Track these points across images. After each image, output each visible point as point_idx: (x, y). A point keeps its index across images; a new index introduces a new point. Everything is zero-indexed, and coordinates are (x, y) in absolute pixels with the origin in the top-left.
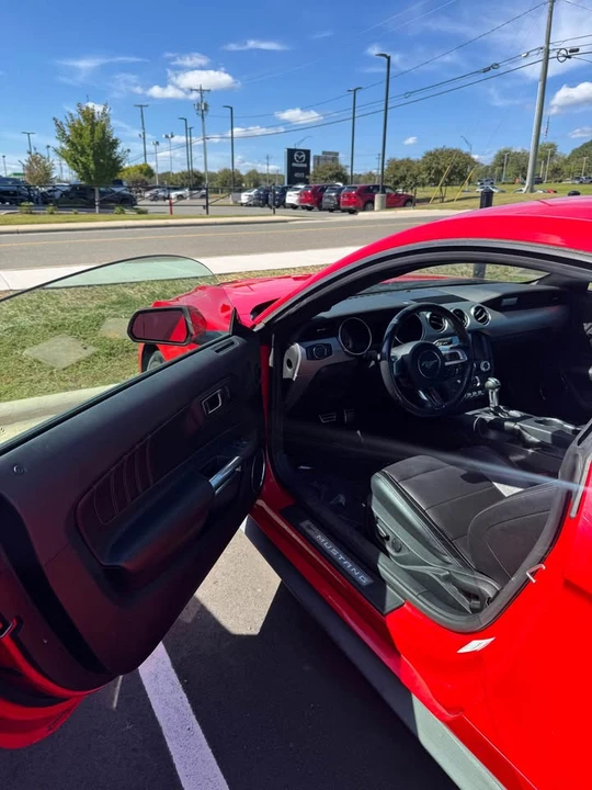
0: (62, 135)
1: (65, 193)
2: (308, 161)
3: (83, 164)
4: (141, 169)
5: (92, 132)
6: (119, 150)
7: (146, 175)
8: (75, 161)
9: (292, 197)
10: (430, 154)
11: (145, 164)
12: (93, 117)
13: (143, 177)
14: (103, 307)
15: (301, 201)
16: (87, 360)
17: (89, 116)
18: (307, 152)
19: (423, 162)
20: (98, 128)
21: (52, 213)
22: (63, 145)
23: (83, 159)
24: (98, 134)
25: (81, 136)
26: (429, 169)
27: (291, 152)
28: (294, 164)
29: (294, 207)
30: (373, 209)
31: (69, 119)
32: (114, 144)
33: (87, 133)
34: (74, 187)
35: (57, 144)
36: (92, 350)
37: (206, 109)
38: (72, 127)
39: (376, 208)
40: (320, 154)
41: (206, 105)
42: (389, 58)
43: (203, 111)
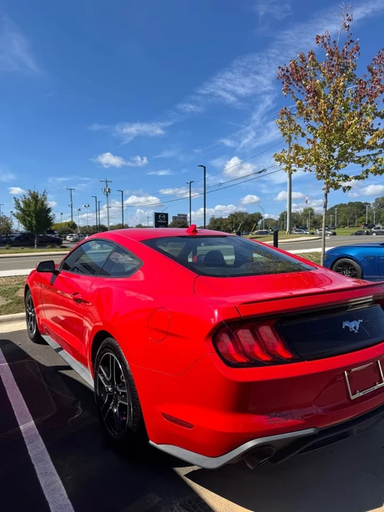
0: (18, 206)
1: (18, 238)
2: (167, 219)
3: (29, 221)
4: (68, 224)
5: (36, 205)
6: (51, 214)
7: (71, 227)
8: (24, 220)
10: (231, 215)
11: (72, 221)
12: (37, 197)
13: (69, 228)
14: (19, 284)
16: (7, 305)
17: (35, 197)
18: (167, 215)
19: (228, 219)
20: (39, 202)
21: (8, 249)
22: (18, 211)
23: (29, 219)
24: (39, 205)
25: (29, 206)
26: (232, 223)
27: (157, 215)
28: (159, 221)
31: (23, 198)
32: (49, 210)
33: (33, 205)
34: (23, 235)
35: (15, 211)
36: (10, 301)
37: (109, 191)
38: (25, 202)
40: (177, 215)
41: (109, 189)
42: (205, 167)
43: (108, 193)
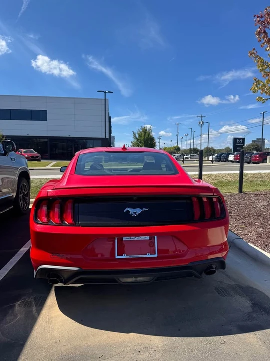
2: (244, 143)
4: (175, 148)
9: (231, 158)
11: (178, 146)
12: (146, 130)
13: (175, 151)
15: (235, 159)
20: (147, 134)
22: (135, 140)
24: (147, 136)
25: (141, 137)
27: (235, 139)
28: (237, 144)
29: (232, 162)
30: (267, 163)
31: (138, 132)
33: (143, 136)
35: (133, 140)
37: (203, 124)
38: (139, 134)
39: (268, 162)
40: (256, 140)
41: (203, 122)
43: (202, 125)
